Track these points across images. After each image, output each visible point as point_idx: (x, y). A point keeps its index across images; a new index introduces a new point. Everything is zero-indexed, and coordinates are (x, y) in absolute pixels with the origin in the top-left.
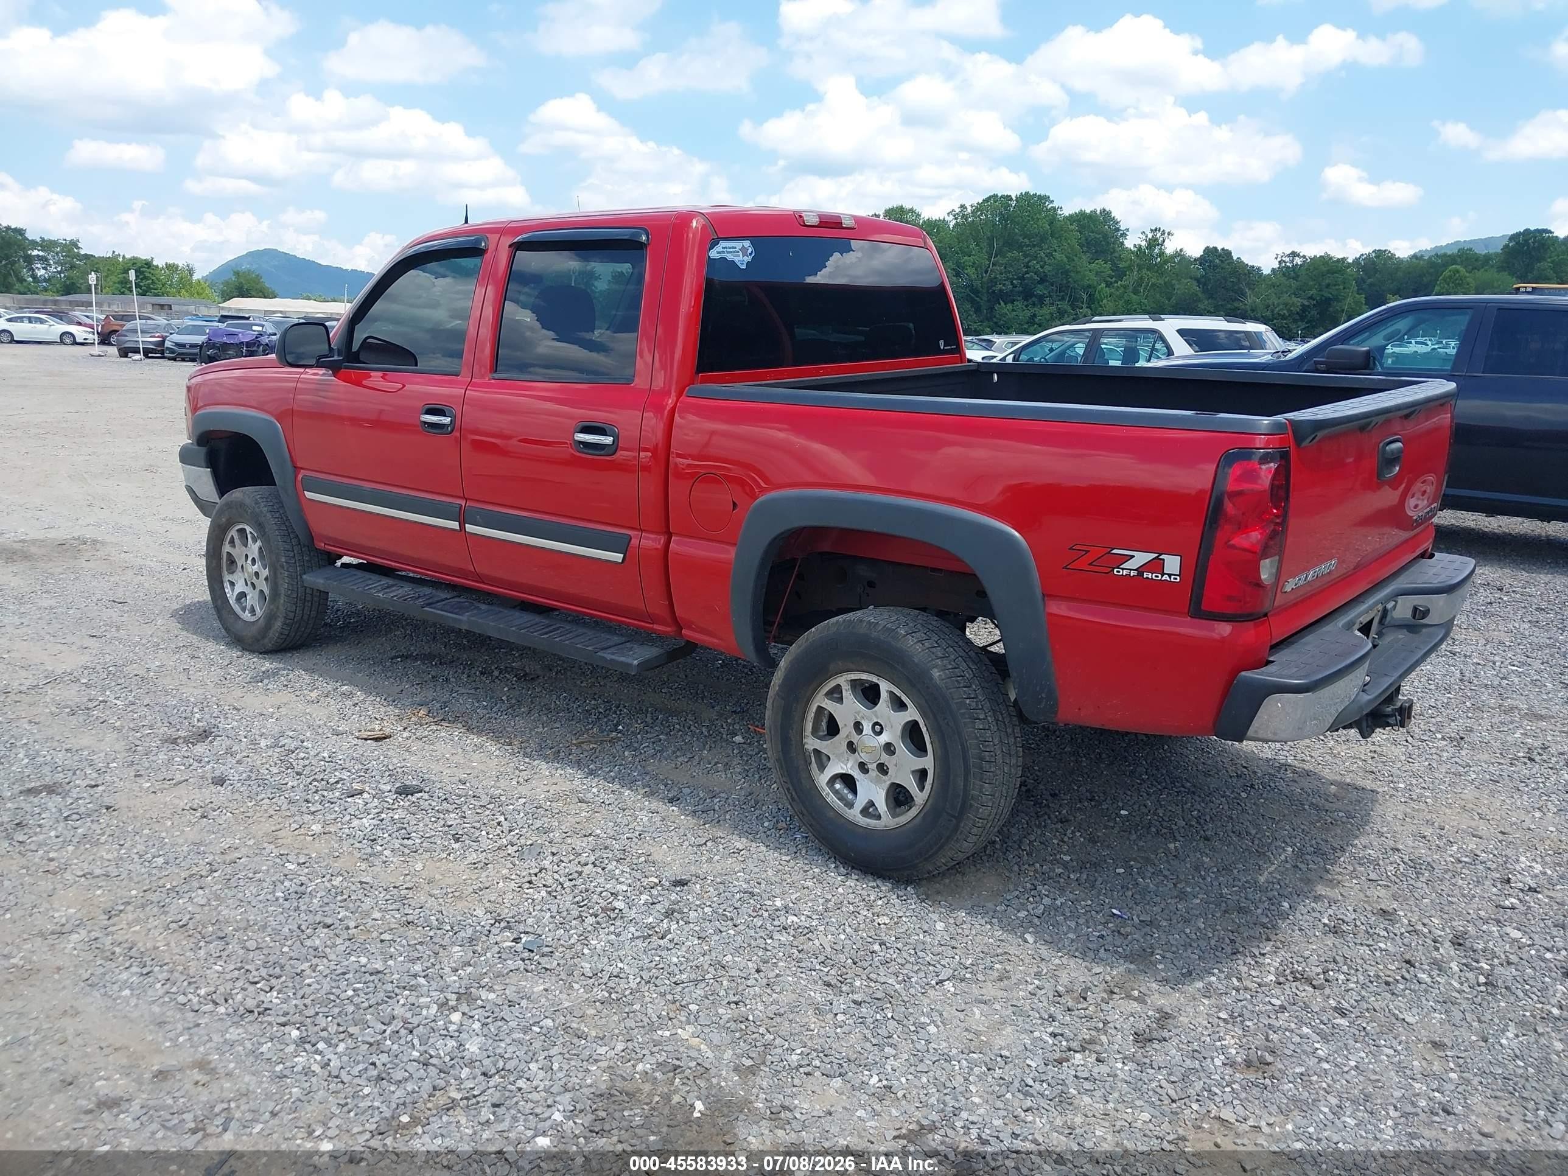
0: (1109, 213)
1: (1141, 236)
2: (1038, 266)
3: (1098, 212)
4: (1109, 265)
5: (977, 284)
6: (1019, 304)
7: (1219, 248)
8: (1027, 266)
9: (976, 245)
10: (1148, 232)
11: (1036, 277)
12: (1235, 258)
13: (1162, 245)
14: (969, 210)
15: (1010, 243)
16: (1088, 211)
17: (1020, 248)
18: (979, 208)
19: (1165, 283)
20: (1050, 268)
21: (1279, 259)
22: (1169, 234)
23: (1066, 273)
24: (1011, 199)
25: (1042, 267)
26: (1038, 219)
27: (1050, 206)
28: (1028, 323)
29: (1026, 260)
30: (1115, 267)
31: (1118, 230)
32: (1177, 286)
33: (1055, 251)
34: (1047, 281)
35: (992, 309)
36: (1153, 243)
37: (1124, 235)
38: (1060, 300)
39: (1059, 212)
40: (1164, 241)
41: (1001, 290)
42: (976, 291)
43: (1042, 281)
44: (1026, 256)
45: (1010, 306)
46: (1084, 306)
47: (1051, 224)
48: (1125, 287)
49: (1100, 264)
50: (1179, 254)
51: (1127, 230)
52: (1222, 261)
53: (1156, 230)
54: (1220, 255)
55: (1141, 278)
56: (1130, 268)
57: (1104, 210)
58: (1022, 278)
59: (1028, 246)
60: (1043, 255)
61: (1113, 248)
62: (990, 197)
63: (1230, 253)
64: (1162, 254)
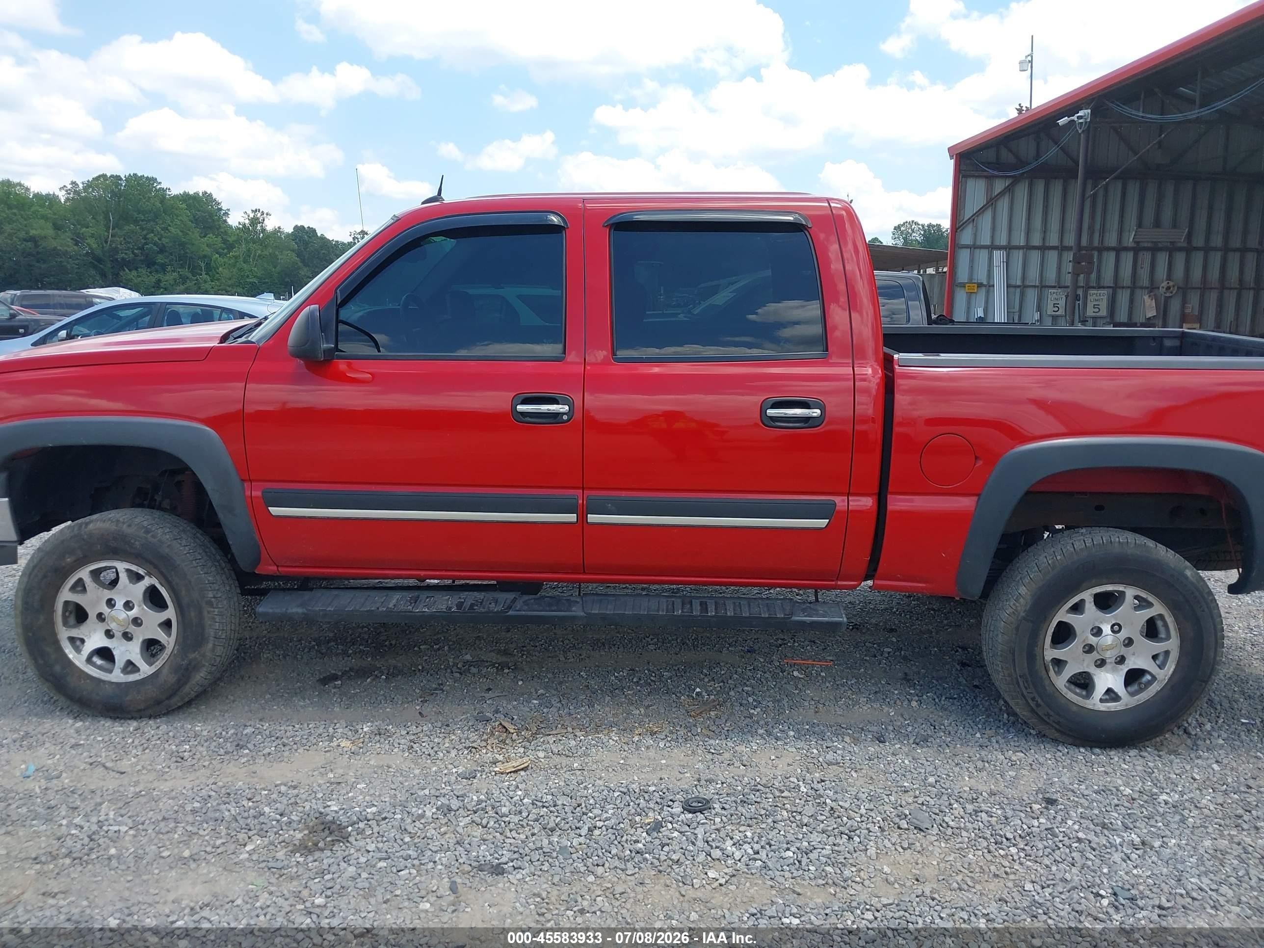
0: (210, 195)
1: (244, 215)
2: (156, 239)
3: (201, 194)
4: (219, 239)
5: (99, 252)
6: (143, 271)
7: (306, 227)
8: (145, 238)
9: (93, 218)
10: (249, 212)
11: (155, 248)
12: (319, 235)
13: (263, 223)
14: (81, 186)
15: (125, 217)
16: (191, 193)
17: (136, 222)
18: (89, 185)
19: (270, 254)
20: (167, 240)
21: (353, 236)
22: (267, 214)
23: (183, 245)
24: (121, 179)
25: (160, 239)
26: (149, 198)
27: (158, 187)
28: (154, 287)
29: (145, 232)
30: (225, 241)
31: (220, 209)
32: (280, 257)
33: (170, 226)
34: (166, 251)
35: (117, 275)
36: (254, 221)
37: (226, 214)
38: (180, 268)
39: (168, 192)
40: (264, 220)
41: (123, 259)
42: (99, 260)
43: (162, 250)
44: (143, 229)
45: (134, 273)
46: (204, 273)
47: (162, 202)
48: (236, 257)
49: (211, 238)
50: (277, 231)
51: (228, 210)
52: (309, 237)
53: (256, 211)
54: (307, 232)
55: (249, 250)
56: (238, 241)
57: (206, 193)
58: (142, 249)
59: (142, 221)
60: (160, 230)
61: (219, 225)
62: (100, 176)
63: (315, 230)
64: (263, 230)
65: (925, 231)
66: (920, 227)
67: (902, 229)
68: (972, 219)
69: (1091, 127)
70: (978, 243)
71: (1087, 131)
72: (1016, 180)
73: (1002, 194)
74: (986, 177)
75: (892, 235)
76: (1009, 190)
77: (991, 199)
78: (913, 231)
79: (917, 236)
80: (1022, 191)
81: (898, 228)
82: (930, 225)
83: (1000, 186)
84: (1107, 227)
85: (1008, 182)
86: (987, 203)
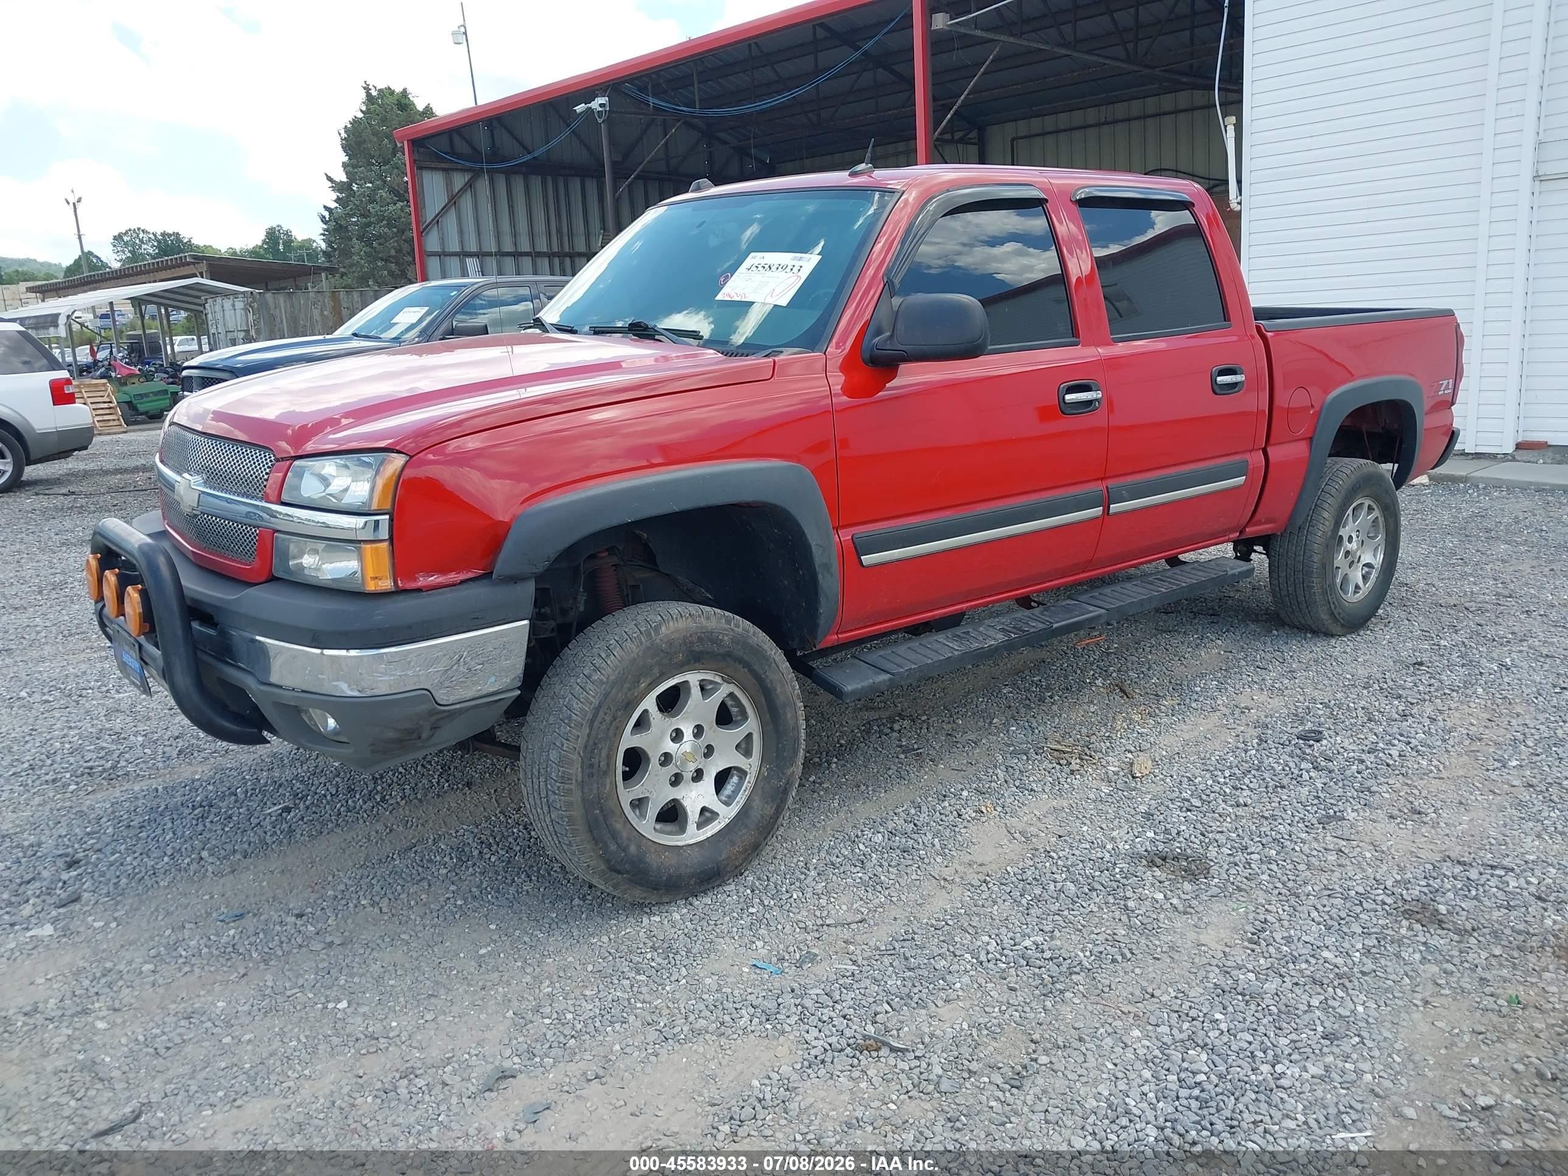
65: (159, 242)
66: (151, 236)
67: (126, 238)
68: (436, 220)
69: (611, 117)
70: (447, 250)
71: (609, 121)
72: (476, 174)
73: (462, 190)
74: (443, 170)
75: (112, 247)
76: (470, 185)
77: (453, 197)
78: (142, 241)
79: (149, 249)
80: (483, 185)
81: (118, 238)
82: (163, 234)
83: (459, 180)
84: (574, 231)
85: (467, 177)
86: (449, 202)
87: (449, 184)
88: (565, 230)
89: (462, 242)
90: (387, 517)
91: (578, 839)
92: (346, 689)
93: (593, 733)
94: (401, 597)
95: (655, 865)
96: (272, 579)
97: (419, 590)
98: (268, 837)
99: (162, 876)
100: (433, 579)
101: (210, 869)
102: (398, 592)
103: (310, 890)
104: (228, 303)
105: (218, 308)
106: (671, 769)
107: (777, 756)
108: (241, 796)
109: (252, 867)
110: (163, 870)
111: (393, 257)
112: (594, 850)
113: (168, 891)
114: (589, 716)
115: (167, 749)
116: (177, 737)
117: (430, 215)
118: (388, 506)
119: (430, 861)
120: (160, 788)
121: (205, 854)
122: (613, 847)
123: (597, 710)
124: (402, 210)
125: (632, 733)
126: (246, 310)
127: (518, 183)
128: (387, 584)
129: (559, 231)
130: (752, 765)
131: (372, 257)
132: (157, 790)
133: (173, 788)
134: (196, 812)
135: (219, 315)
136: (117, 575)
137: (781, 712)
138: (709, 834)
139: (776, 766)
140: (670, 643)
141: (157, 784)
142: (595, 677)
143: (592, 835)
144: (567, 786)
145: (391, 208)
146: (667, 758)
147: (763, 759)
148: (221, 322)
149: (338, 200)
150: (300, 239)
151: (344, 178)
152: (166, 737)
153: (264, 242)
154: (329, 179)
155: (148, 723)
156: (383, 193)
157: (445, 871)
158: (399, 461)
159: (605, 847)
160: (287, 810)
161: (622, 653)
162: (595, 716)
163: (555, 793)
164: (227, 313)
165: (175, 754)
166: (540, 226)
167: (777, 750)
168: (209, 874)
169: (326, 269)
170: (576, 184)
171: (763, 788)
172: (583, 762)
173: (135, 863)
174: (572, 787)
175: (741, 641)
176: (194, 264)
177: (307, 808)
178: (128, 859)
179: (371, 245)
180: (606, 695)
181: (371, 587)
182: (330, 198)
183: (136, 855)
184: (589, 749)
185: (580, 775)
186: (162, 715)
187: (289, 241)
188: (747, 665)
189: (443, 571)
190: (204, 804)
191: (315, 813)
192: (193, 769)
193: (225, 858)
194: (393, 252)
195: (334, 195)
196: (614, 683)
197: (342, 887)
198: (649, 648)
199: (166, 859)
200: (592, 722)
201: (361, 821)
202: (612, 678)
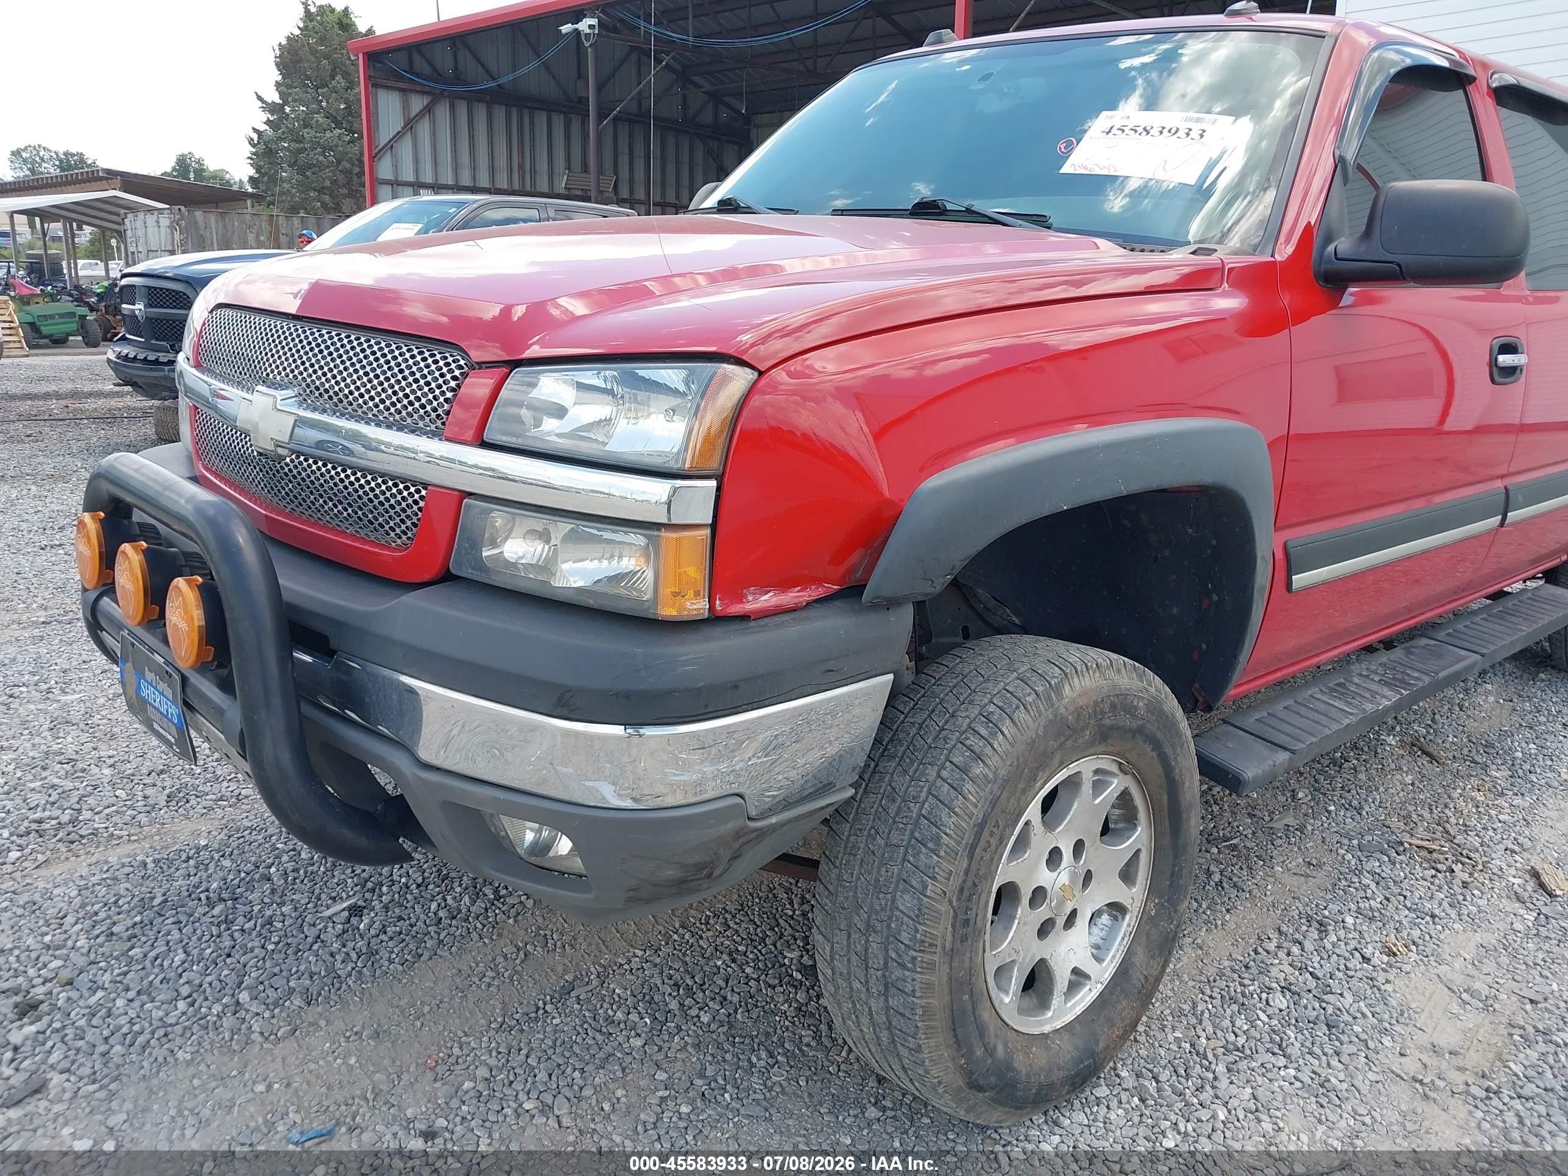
65: (61, 161)
67: (24, 155)
68: (390, 145)
69: (599, 41)
70: (400, 179)
71: (596, 46)
72: (436, 97)
73: (420, 115)
74: (401, 89)
76: (429, 110)
77: (410, 121)
78: (42, 159)
79: (50, 168)
80: (442, 111)
81: (15, 154)
83: (418, 103)
84: (538, 169)
85: (426, 100)
86: (405, 126)
87: (406, 107)
88: (528, 167)
89: (417, 171)
90: (713, 483)
91: (932, 1042)
92: (611, 796)
93: (973, 868)
94: (717, 630)
95: (1024, 1071)
96: (446, 577)
97: (744, 618)
98: (338, 965)
99: (179, 1041)
100: (768, 599)
101: (256, 1027)
102: (715, 619)
103: (430, 1075)
104: (151, 219)
105: (139, 224)
106: (1043, 912)
107: (1171, 886)
108: (278, 881)
109: (323, 1023)
110: (178, 1029)
111: (327, 188)
112: (953, 1059)
113: (192, 1070)
114: (968, 838)
115: (149, 791)
116: (162, 772)
117: (384, 137)
118: (715, 463)
119: (610, 1021)
120: (149, 860)
121: (244, 997)
122: (979, 1052)
123: (981, 826)
124: (339, 138)
125: (1010, 859)
126: (172, 227)
127: (481, 112)
128: (697, 606)
129: (521, 167)
130: (1134, 896)
131: (304, 186)
132: (145, 864)
133: (170, 862)
134: (216, 911)
135: (140, 232)
136: (145, 552)
137: (1184, 816)
138: (1078, 1010)
139: (1168, 901)
140: (1078, 712)
141: (141, 851)
142: (978, 770)
143: (956, 1036)
144: (927, 957)
145: (328, 134)
146: (1039, 894)
147: (1152, 890)
148: (142, 240)
149: (268, 122)
150: (211, 169)
151: (278, 101)
152: (145, 771)
153: (174, 169)
154: (260, 98)
155: (113, 744)
156: (319, 118)
157: (639, 1042)
158: (740, 379)
159: (969, 1055)
160: (356, 911)
161: (1013, 730)
162: (978, 836)
163: (903, 966)
164: (150, 230)
165: (162, 800)
166: (502, 161)
167: (1172, 875)
168: (255, 1036)
169: (251, 195)
170: (541, 119)
171: (1148, 935)
172: (956, 916)
173: (132, 1013)
174: (936, 958)
175: (1155, 708)
176: (107, 179)
177: (386, 908)
178: (120, 1002)
179: (304, 175)
180: (994, 803)
181: (668, 611)
182: (259, 119)
183: (131, 994)
184: (966, 893)
185: (949, 938)
186: (132, 731)
187: (200, 172)
188: (1157, 745)
189: (783, 585)
190: (225, 895)
191: (400, 918)
192: (191, 826)
193: (276, 1004)
194: (328, 183)
195: (265, 116)
196: (1006, 782)
197: (483, 1072)
198: (1050, 721)
199: (182, 1005)
200: (973, 847)
201: (474, 935)
202: (1002, 772)
